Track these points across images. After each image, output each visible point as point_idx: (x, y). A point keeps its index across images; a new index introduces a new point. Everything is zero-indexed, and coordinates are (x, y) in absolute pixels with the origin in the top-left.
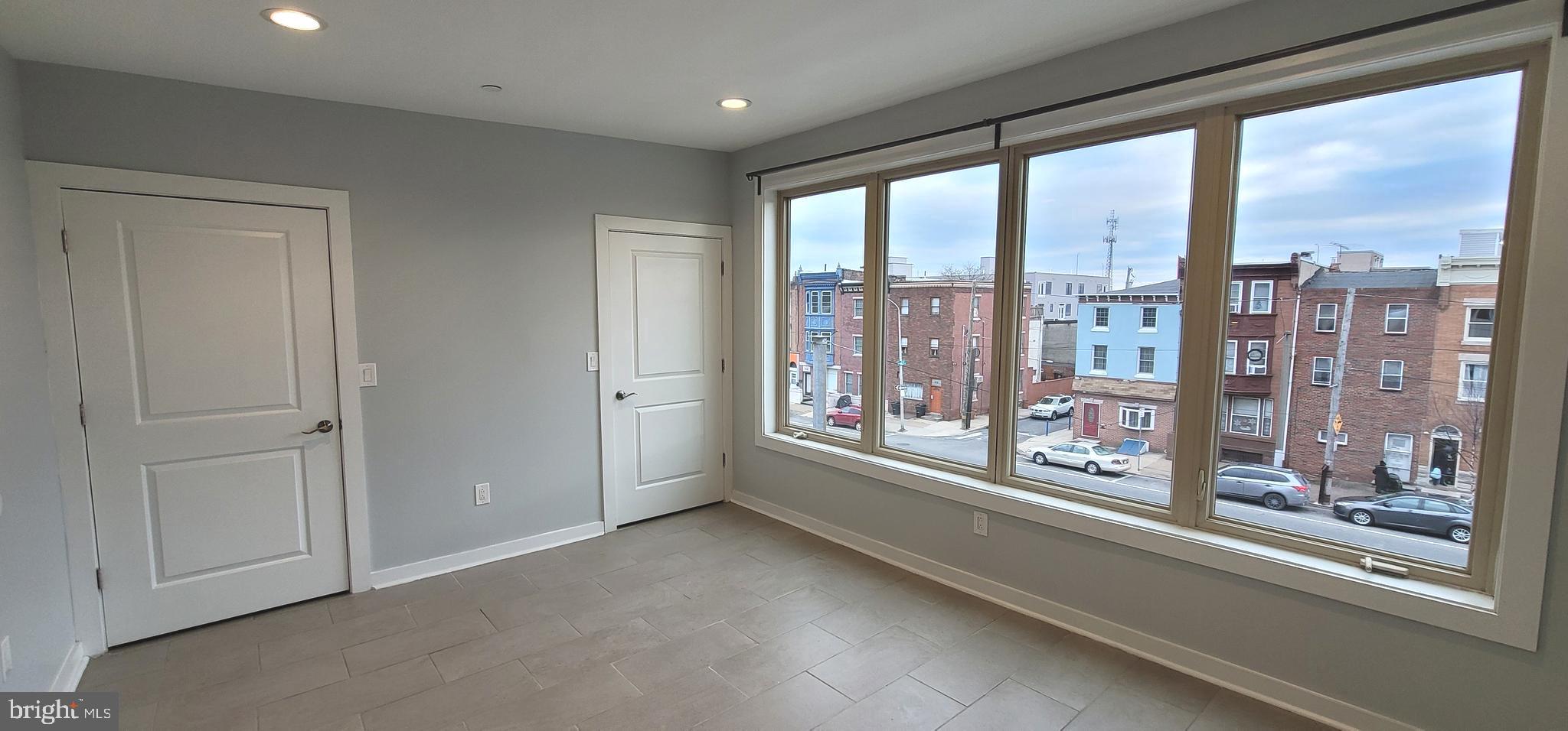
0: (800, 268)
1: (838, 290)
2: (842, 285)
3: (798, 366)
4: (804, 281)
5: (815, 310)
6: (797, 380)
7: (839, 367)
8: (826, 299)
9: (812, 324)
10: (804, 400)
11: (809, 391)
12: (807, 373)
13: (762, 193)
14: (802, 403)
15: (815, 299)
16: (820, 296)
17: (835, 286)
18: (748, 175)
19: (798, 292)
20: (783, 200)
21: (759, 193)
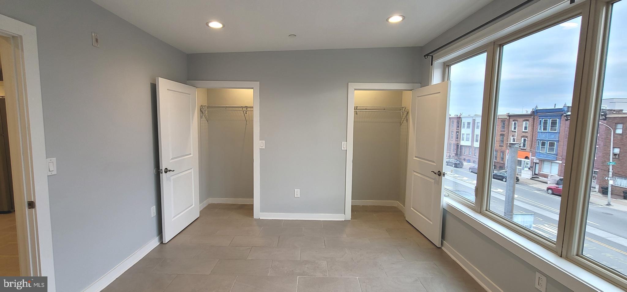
0: (537, 106)
1: (564, 118)
2: (567, 116)
3: (530, 159)
4: (538, 113)
5: (545, 129)
6: (529, 166)
7: (561, 162)
8: (554, 123)
9: (543, 137)
10: (532, 178)
11: (537, 173)
12: (536, 163)
13: (433, 64)
14: (531, 179)
15: (545, 123)
16: (549, 122)
17: (561, 116)
18: (425, 56)
19: (534, 119)
20: (447, 66)
21: (432, 65)
